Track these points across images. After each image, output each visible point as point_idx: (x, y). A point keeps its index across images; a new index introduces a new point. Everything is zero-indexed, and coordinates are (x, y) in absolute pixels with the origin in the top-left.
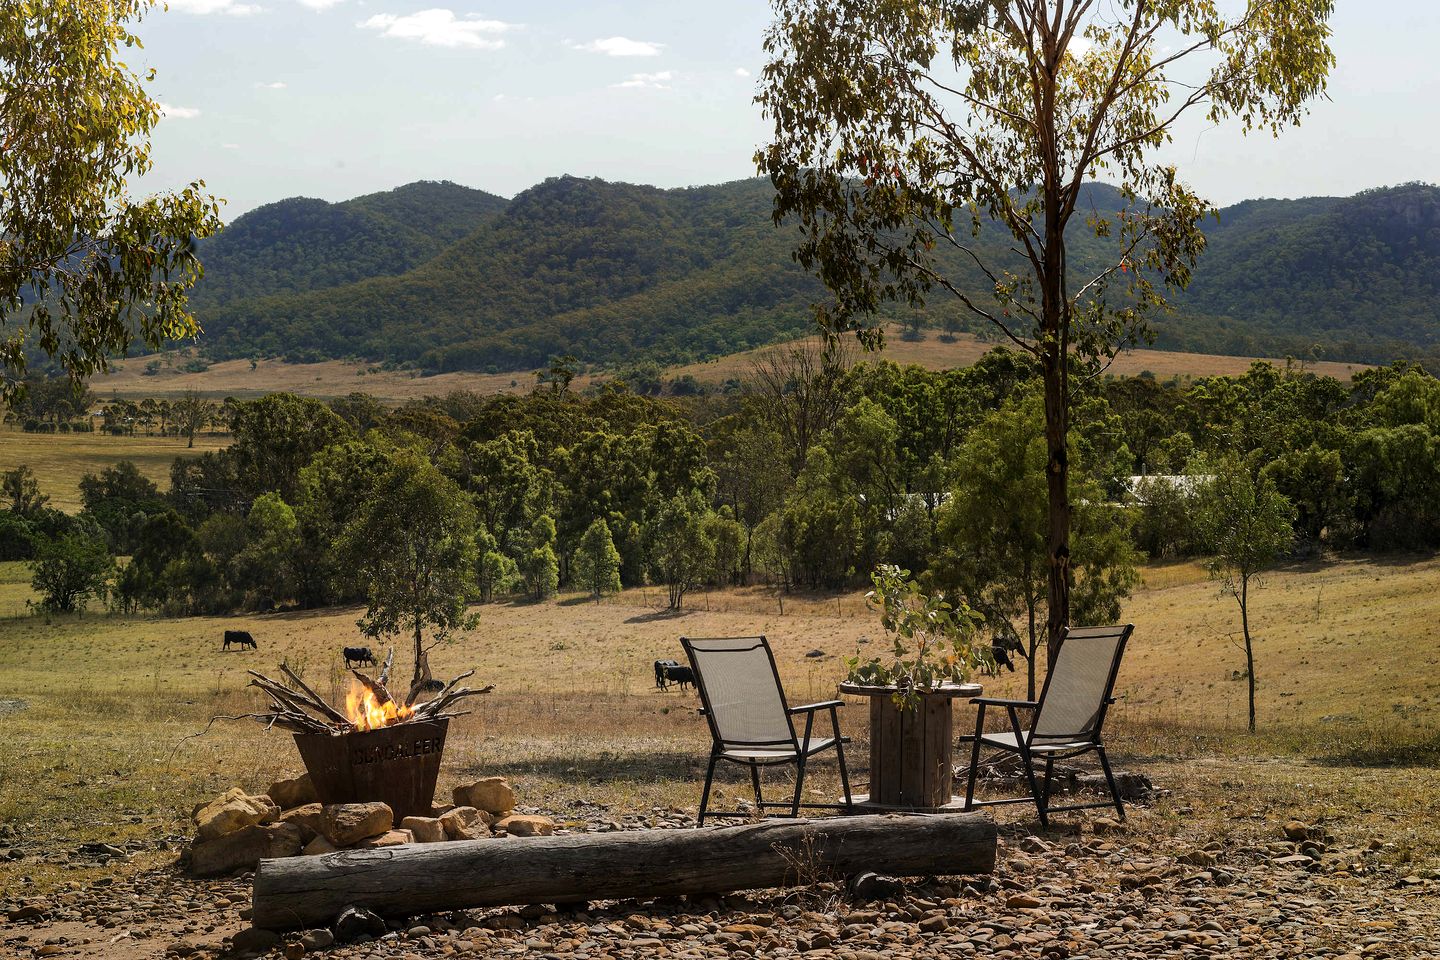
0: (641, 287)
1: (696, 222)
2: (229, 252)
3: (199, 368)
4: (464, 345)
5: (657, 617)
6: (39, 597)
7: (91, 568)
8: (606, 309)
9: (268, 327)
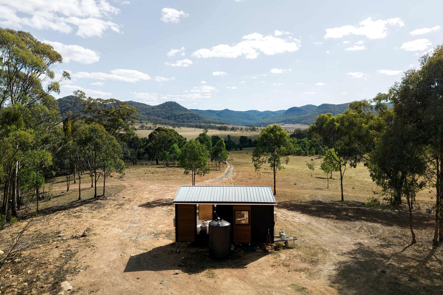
1: (340, 108)
2: (287, 112)
3: (283, 125)
5: (318, 158)
9: (291, 120)
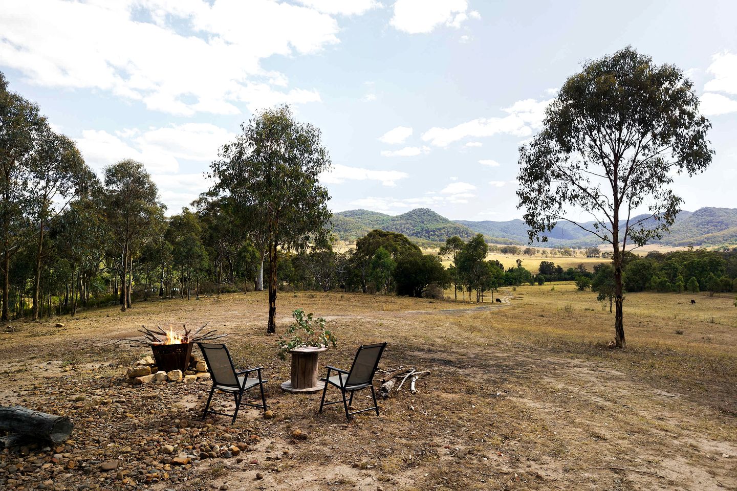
0: (725, 229)
4: (682, 241)
6: (577, 288)
7: (587, 283)
8: (716, 234)
